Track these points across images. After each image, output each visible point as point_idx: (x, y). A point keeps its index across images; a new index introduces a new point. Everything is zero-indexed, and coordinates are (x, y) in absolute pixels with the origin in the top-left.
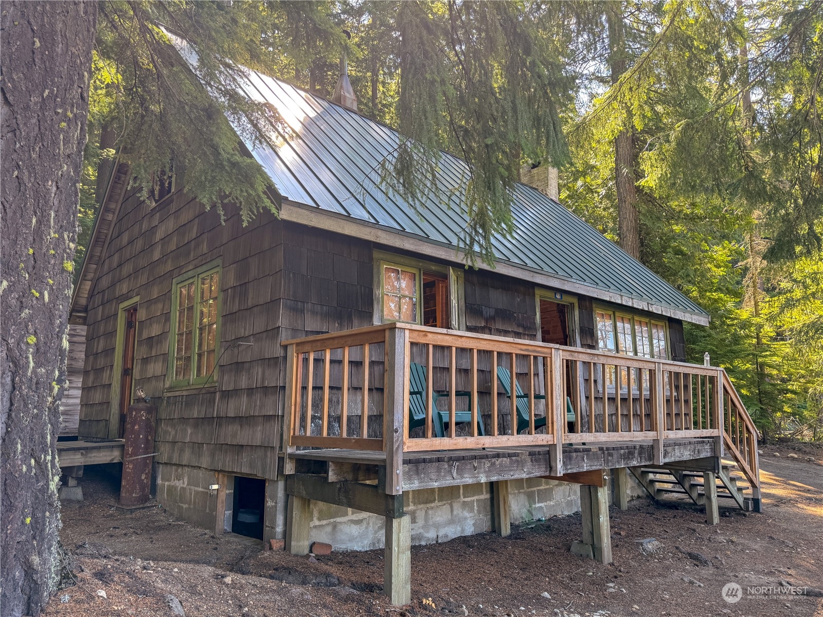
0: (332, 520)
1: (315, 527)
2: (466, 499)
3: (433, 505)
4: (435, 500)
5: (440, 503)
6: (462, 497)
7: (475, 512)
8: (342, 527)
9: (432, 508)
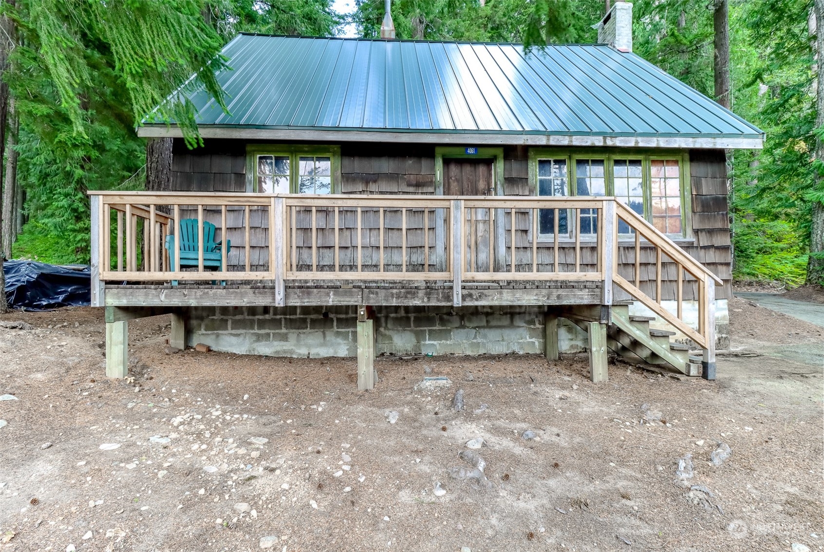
0: (215, 332)
1: (203, 334)
2: (340, 330)
3: (305, 331)
4: (307, 327)
5: (313, 330)
6: (335, 328)
7: (350, 340)
8: (224, 337)
9: (304, 333)
